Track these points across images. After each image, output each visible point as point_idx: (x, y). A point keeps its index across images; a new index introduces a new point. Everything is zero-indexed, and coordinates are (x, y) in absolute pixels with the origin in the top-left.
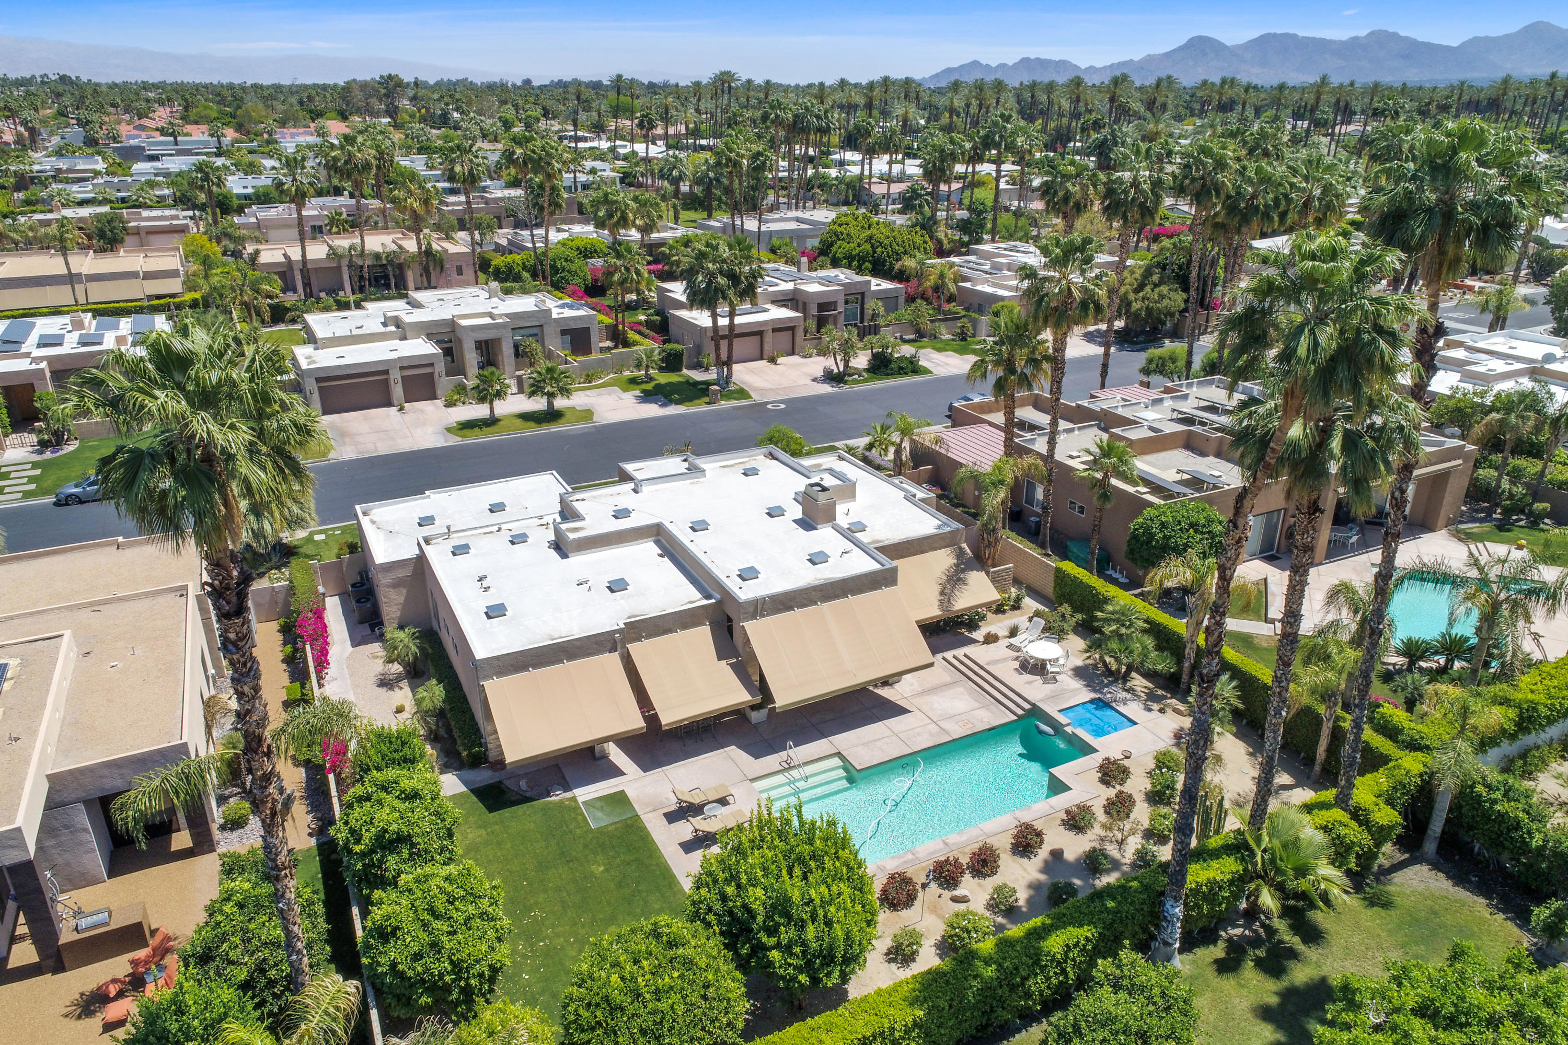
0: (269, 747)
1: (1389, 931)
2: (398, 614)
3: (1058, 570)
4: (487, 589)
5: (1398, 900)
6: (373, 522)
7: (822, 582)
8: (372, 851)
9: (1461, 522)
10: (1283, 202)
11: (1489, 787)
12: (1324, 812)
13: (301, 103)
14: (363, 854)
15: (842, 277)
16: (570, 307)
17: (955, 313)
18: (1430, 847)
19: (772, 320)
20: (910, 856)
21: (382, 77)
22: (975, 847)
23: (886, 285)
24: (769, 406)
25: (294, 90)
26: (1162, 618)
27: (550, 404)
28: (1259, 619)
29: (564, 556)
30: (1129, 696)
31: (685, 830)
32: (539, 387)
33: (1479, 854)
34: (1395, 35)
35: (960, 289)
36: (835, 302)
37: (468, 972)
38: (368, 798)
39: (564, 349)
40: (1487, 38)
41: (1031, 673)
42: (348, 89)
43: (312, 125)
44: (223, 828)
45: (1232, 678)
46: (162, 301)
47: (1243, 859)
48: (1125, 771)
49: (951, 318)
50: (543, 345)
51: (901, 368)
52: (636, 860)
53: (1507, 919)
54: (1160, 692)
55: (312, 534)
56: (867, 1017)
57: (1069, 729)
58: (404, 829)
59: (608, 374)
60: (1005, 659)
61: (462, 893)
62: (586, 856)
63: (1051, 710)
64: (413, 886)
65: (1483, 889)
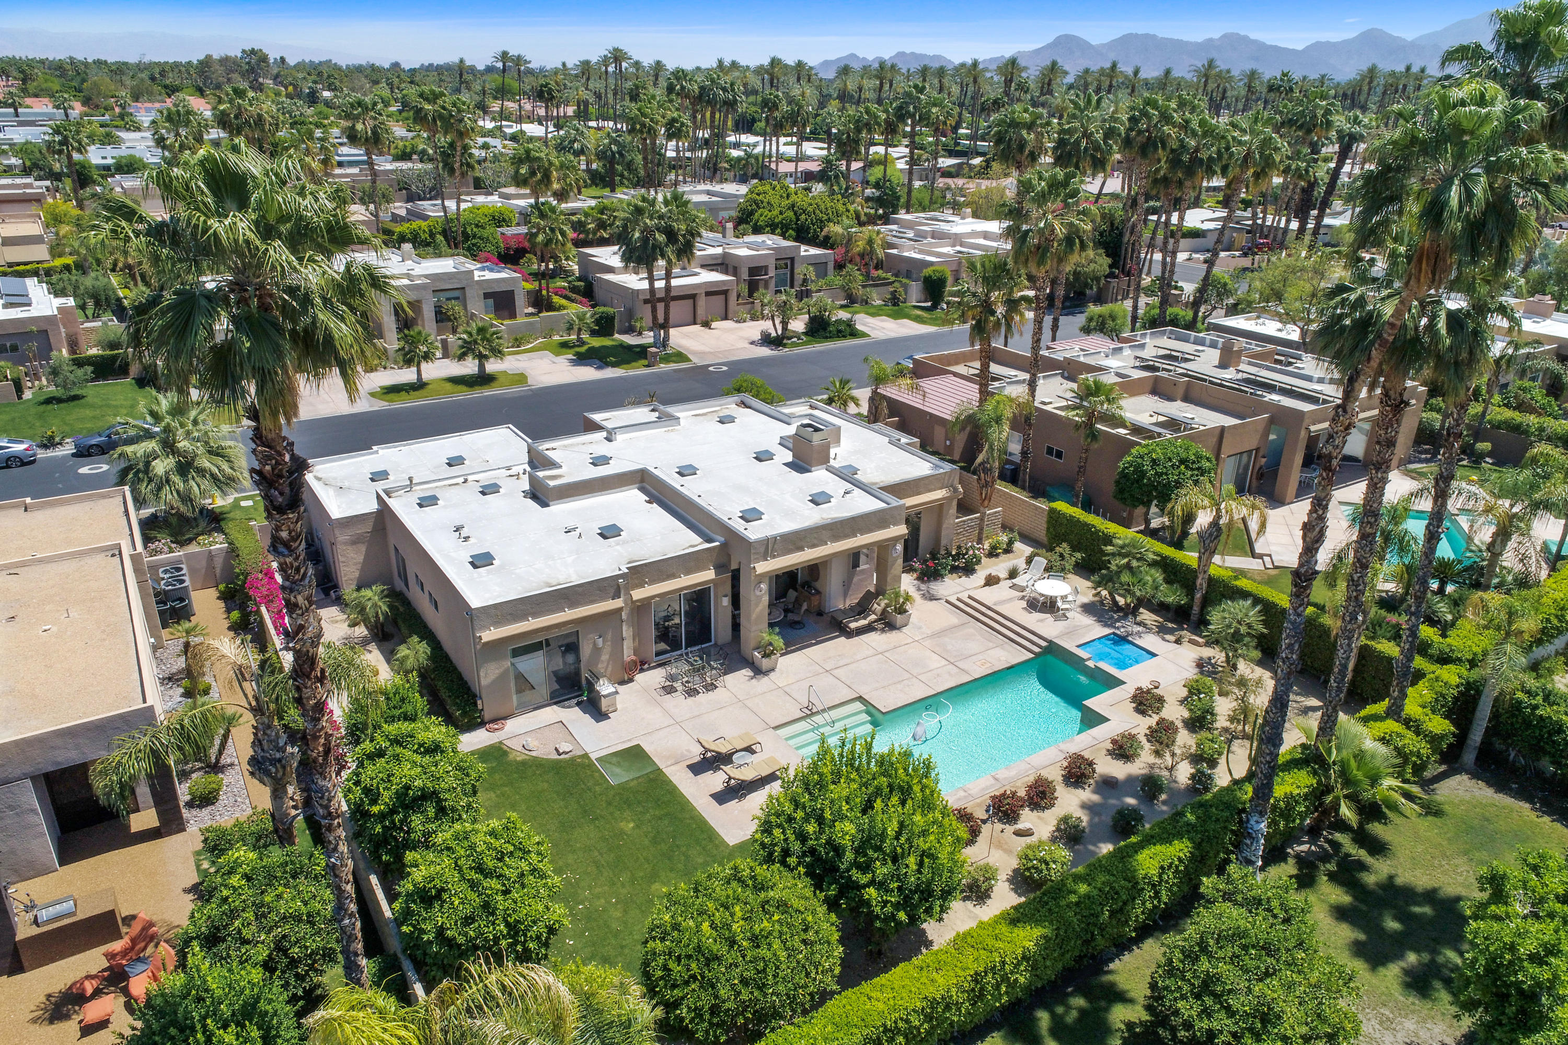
0: (323, 671)
1: (1449, 839)
2: (357, 574)
3: (1052, 511)
4: (466, 539)
5: (1447, 808)
6: (319, 479)
7: (829, 521)
8: (393, 811)
9: (1410, 462)
10: (1226, 156)
11: (1528, 693)
12: (1378, 724)
13: (153, 79)
14: (382, 816)
15: (770, 242)
16: (491, 270)
17: (884, 279)
18: (1469, 757)
19: (705, 283)
20: (962, 794)
21: (244, 51)
22: (1031, 779)
23: (814, 251)
24: (711, 369)
25: (140, 67)
26: (1169, 551)
27: (481, 366)
28: (1246, 555)
29: (544, 504)
30: (1140, 629)
31: (716, 780)
32: (469, 349)
33: (1514, 761)
34: (1245, 38)
35: (887, 255)
36: (766, 267)
37: (525, 936)
38: (381, 753)
39: (487, 313)
40: (1328, 43)
41: (1040, 611)
42: (206, 64)
43: (168, 100)
44: (190, 805)
45: (1254, 604)
46: (28, 267)
47: (1315, 773)
48: (1161, 700)
49: (881, 283)
50: (465, 308)
51: (839, 331)
52: (666, 815)
53: (1553, 821)
54: (1170, 625)
55: (237, 500)
56: (976, 953)
57: (1091, 664)
58: (430, 785)
59: (537, 338)
60: (1011, 600)
61: (511, 848)
62: (612, 814)
63: (1069, 645)
64: (453, 844)
65: (1524, 794)
